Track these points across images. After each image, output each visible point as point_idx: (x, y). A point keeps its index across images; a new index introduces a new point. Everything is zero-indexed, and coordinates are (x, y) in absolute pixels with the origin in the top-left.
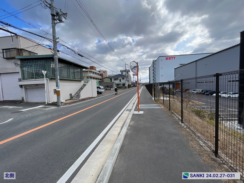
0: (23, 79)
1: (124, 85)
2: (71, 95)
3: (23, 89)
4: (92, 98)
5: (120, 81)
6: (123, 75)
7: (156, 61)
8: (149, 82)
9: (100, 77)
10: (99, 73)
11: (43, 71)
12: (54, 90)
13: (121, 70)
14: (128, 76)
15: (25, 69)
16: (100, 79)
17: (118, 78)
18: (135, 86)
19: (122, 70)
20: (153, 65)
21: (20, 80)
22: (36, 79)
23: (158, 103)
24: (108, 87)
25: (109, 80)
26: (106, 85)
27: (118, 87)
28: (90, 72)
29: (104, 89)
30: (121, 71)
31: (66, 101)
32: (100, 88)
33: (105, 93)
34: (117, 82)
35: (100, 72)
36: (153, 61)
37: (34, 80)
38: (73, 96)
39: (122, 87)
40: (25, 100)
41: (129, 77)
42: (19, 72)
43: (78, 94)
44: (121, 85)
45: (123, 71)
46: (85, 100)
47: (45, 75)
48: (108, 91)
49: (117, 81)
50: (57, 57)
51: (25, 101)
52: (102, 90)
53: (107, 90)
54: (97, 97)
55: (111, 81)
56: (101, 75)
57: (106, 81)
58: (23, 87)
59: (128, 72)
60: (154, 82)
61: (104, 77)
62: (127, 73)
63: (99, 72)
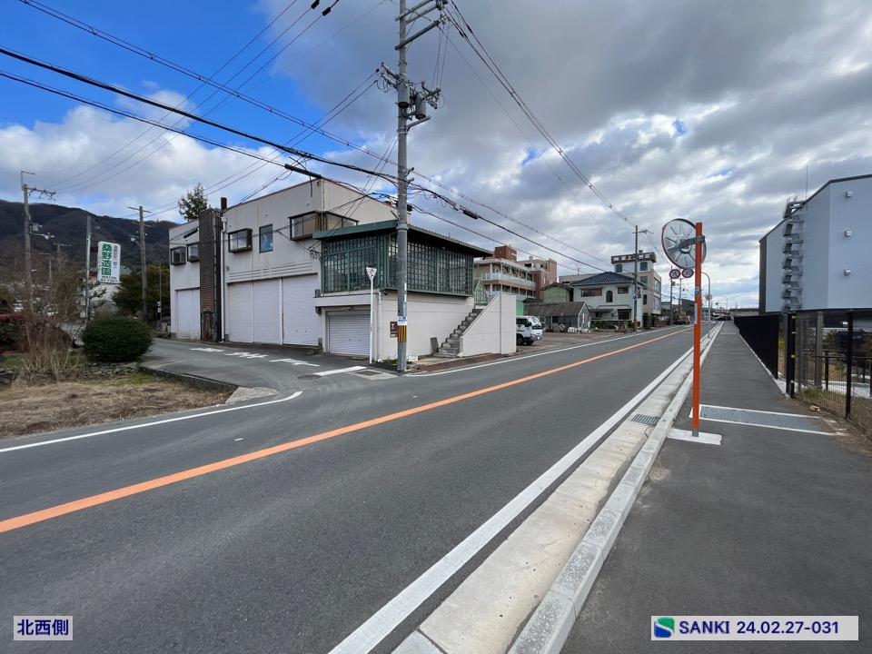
0: (325, 292)
1: (624, 314)
2: (434, 340)
3: (324, 316)
4: (499, 356)
5: (610, 298)
6: (621, 276)
7: (804, 203)
8: (757, 306)
9: (529, 284)
10: (526, 269)
11: (368, 269)
12: (391, 323)
13: (613, 258)
14: (644, 279)
15: (330, 264)
16: (530, 292)
17: (601, 289)
18: (677, 323)
19: (620, 257)
20: (790, 226)
21: (318, 294)
22: (352, 293)
23: (813, 407)
24: (556, 319)
25: (561, 295)
26: (548, 313)
27: (598, 323)
28: (496, 268)
29: (543, 326)
30: (616, 259)
31: (420, 358)
32: (528, 325)
33: (547, 342)
34: (597, 302)
35: (529, 265)
36: (790, 206)
37: (346, 293)
38: (440, 346)
39: (616, 323)
40: (324, 346)
41: (648, 285)
42: (316, 274)
43: (455, 341)
44: (613, 315)
45: (623, 259)
46: (475, 362)
47: (372, 279)
48: (560, 336)
49: (596, 298)
50: (405, 226)
51: (325, 351)
52: (536, 332)
53: (552, 331)
54: (515, 355)
55: (571, 299)
56: (534, 276)
57: (550, 297)
58: (323, 311)
59: (649, 263)
60: (787, 307)
61: (543, 282)
62: (644, 267)
63: (526, 265)
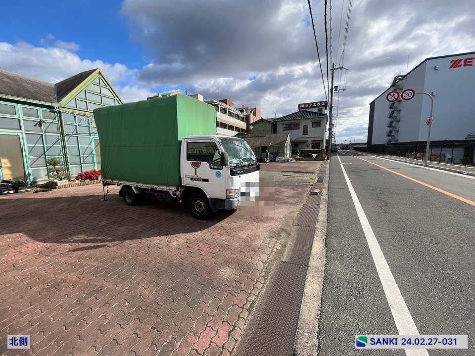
1: (316, 144)
5: (305, 132)
7: (404, 76)
9: (242, 125)
10: (240, 113)
17: (298, 124)
19: (305, 104)
26: (258, 143)
30: (302, 106)
34: (297, 135)
35: (242, 111)
44: (308, 146)
45: (307, 106)
49: (295, 132)
52: (240, 182)
56: (246, 119)
57: (258, 131)
59: (324, 109)
60: (390, 141)
61: (252, 121)
62: (320, 110)
